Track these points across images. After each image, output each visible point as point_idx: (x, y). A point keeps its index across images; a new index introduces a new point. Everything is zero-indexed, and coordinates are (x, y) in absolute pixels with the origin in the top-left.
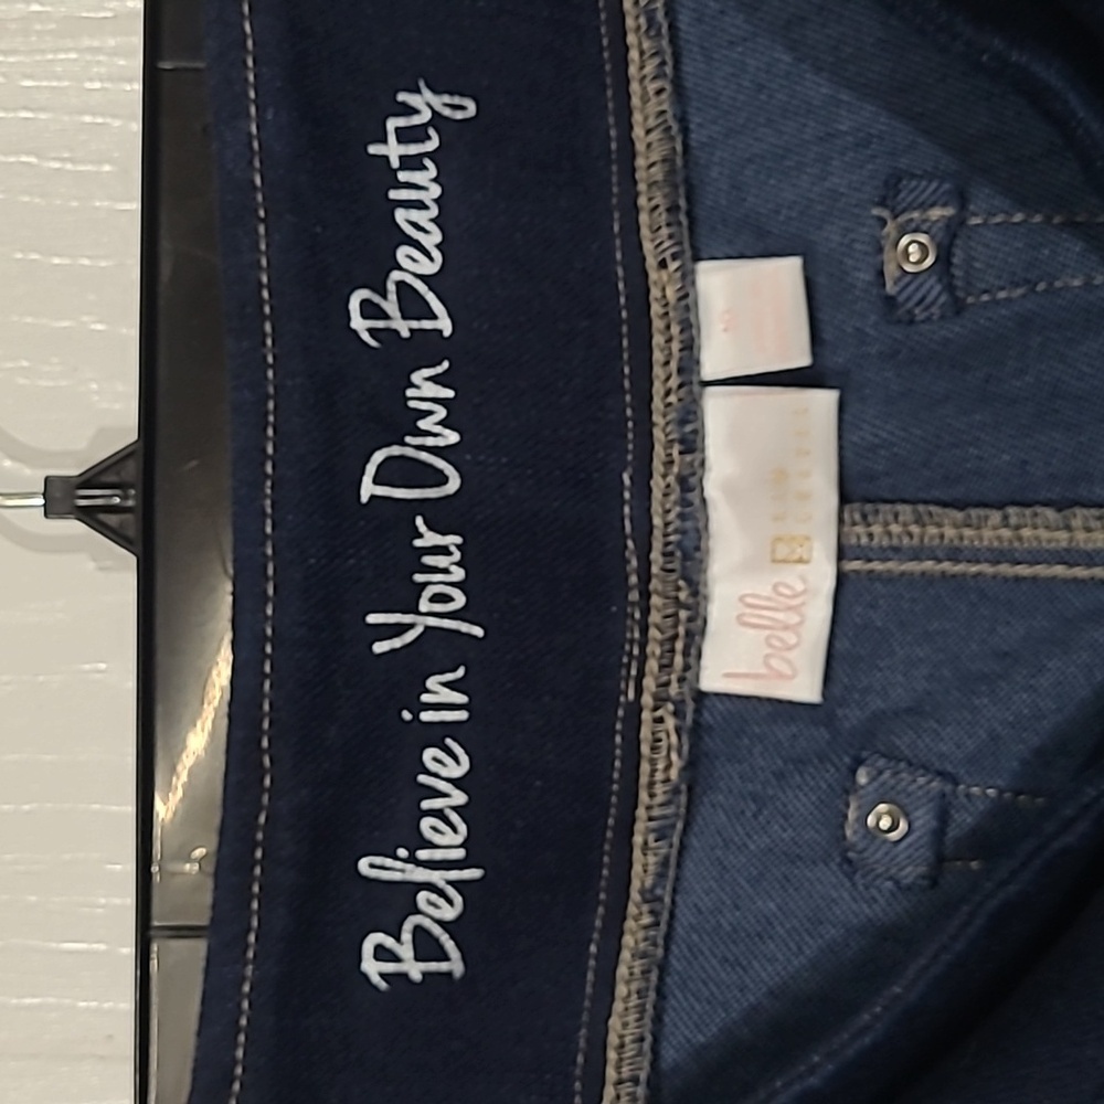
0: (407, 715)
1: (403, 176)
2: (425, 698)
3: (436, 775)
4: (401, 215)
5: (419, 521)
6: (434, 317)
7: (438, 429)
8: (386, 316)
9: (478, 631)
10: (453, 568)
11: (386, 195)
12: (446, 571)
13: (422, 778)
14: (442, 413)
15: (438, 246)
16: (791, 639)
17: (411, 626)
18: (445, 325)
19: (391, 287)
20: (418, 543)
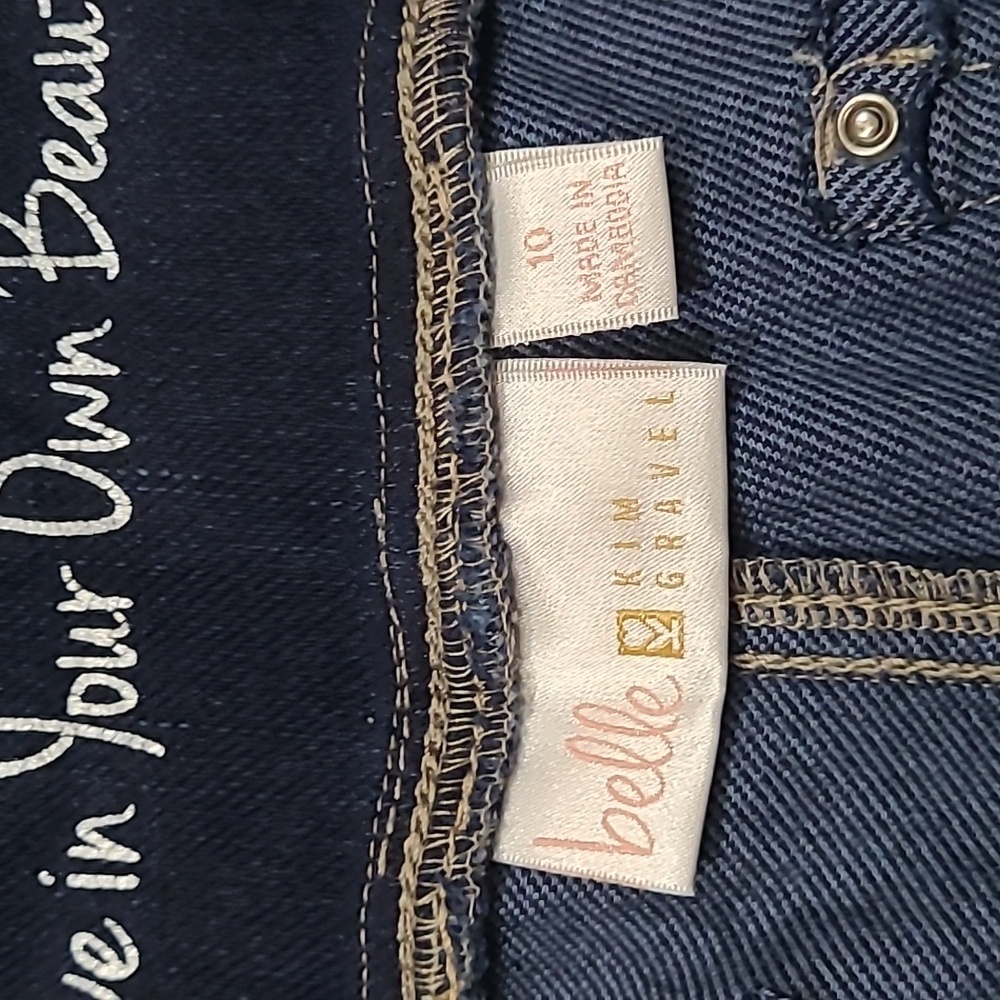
0: (46, 878)
1: (56, 31)
2: (75, 852)
3: (89, 975)
4: (50, 91)
5: (66, 572)
6: (96, 250)
7: (97, 427)
8: (23, 251)
9: (157, 749)
10: (119, 649)
11: (32, 59)
12: (107, 652)
13: (70, 979)
14: (100, 401)
15: (101, 138)
16: (649, 786)
17: (54, 737)
18: (109, 261)
19: (31, 204)
20: (65, 606)
